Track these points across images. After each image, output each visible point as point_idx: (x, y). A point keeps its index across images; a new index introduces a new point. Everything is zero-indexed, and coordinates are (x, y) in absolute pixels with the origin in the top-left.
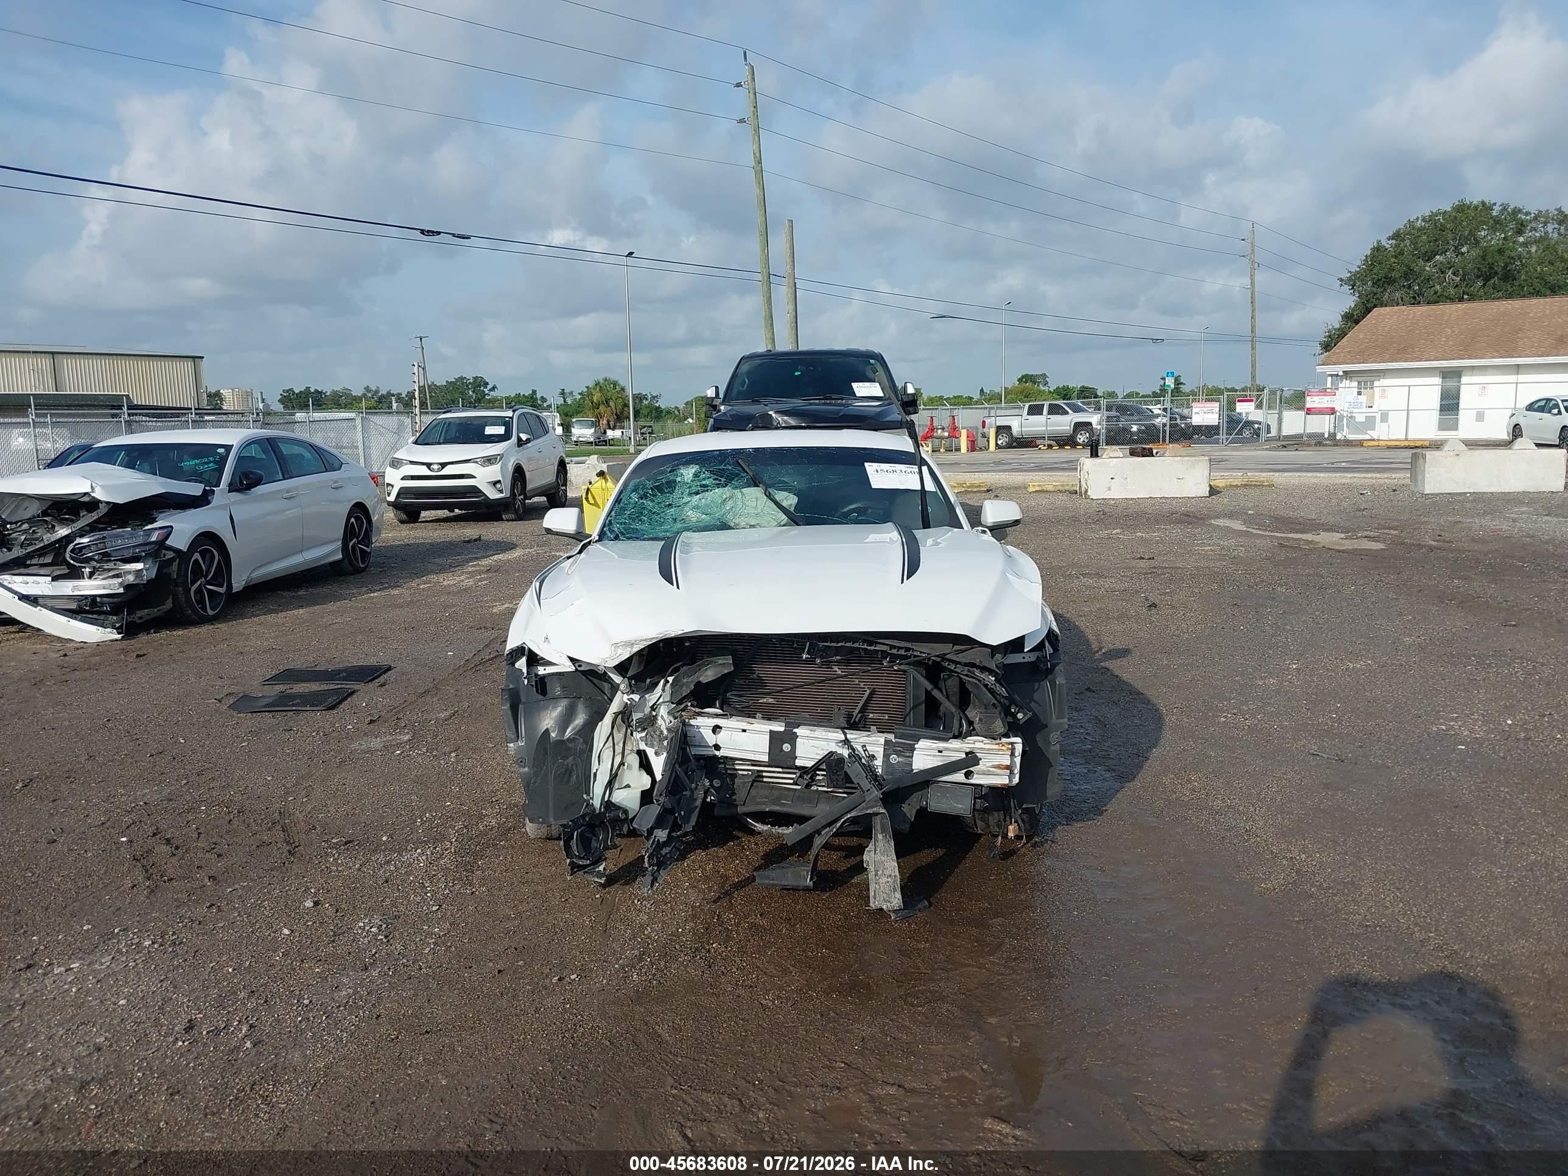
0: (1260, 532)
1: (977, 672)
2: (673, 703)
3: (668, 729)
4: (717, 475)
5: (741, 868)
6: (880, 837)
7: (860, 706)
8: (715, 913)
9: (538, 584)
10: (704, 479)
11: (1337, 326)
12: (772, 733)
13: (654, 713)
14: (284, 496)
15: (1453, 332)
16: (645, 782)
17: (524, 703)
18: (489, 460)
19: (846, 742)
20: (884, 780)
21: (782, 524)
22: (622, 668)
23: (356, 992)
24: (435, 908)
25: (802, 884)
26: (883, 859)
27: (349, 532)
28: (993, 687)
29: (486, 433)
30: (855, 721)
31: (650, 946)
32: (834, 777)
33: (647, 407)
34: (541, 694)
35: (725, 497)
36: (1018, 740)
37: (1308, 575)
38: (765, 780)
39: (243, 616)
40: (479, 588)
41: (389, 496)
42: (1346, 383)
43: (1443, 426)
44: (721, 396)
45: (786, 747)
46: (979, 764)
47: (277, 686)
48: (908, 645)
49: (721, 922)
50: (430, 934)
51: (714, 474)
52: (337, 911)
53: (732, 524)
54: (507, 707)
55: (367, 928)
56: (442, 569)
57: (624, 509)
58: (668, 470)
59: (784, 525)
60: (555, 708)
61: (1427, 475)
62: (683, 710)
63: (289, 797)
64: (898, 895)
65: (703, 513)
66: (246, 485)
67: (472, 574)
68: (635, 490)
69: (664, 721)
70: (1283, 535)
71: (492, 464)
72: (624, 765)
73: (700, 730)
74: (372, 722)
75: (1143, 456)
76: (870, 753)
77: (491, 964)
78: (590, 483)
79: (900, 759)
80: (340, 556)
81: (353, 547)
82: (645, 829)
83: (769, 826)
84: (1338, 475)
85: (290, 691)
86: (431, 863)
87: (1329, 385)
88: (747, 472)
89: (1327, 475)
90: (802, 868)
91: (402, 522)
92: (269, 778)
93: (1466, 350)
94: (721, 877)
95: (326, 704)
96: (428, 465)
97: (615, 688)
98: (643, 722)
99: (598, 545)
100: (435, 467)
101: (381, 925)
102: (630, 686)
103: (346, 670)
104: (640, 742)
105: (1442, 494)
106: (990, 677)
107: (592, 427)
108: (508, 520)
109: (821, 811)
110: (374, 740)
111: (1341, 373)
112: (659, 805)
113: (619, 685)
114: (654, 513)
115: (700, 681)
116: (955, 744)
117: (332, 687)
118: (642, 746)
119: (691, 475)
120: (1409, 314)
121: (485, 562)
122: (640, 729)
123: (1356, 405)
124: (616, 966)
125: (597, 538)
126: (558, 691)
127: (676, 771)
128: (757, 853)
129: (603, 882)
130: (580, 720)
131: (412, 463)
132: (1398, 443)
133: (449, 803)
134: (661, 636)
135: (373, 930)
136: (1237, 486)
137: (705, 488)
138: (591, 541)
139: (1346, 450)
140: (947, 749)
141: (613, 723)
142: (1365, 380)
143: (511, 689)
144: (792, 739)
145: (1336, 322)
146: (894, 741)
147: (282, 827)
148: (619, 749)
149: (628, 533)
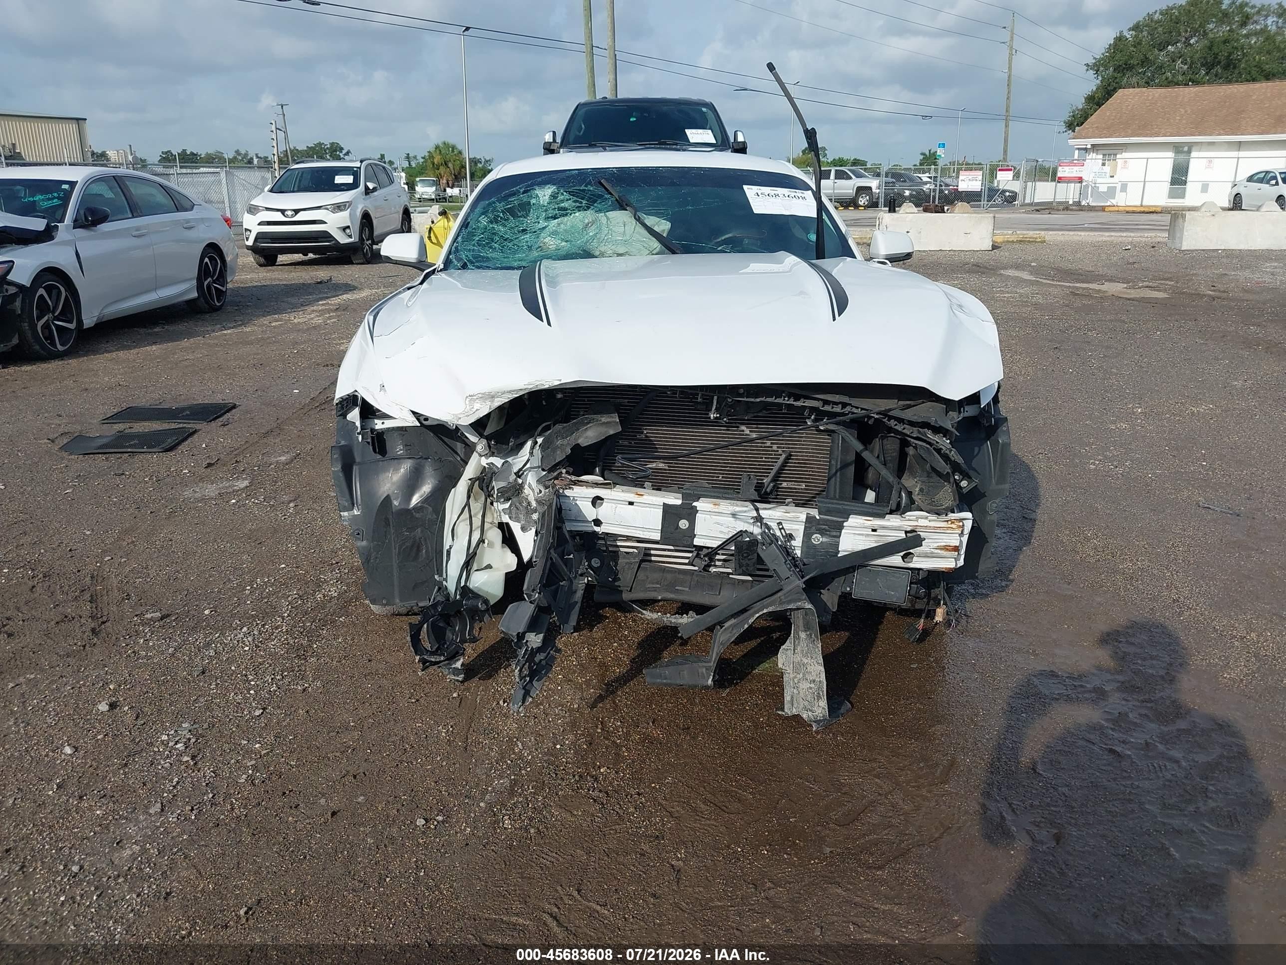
0: (1048, 282)
1: (930, 435)
2: (543, 470)
3: (538, 502)
4: (577, 197)
5: (622, 654)
6: (803, 635)
7: (773, 473)
8: (598, 719)
9: (371, 318)
10: (562, 201)
11: (1080, 107)
12: (667, 508)
13: (520, 481)
14: (134, 234)
15: (1186, 112)
16: (510, 562)
17: (359, 464)
18: (338, 207)
19: (759, 519)
20: (804, 565)
21: (654, 252)
22: (479, 426)
23: (144, 851)
24: (258, 713)
25: (701, 682)
26: (805, 661)
27: (203, 272)
28: (948, 452)
29: (336, 182)
30: (766, 491)
31: (523, 772)
32: (744, 562)
33: (481, 169)
34: (379, 453)
35: (586, 221)
36: (968, 515)
37: (1111, 321)
38: (653, 558)
39: (95, 352)
40: (327, 326)
41: (247, 240)
42: (1093, 155)
43: (1172, 195)
44: (559, 140)
45: (684, 524)
46: (922, 545)
47: (117, 425)
48: (845, 399)
49: (607, 735)
50: (248, 752)
51: (573, 195)
52: (137, 717)
53: (597, 253)
54: (338, 468)
55: (171, 744)
56: (294, 307)
57: (472, 234)
58: (522, 191)
59: (656, 254)
60: (397, 470)
61: (1185, 233)
62: (556, 478)
63: (105, 557)
64: (823, 703)
65: (562, 240)
66: (91, 221)
67: (322, 313)
68: (484, 213)
69: (533, 490)
70: (1071, 285)
71: (341, 210)
72: (484, 542)
73: (577, 502)
74: (209, 465)
75: (936, 212)
76: (788, 532)
77: (323, 801)
78: (433, 222)
79: (825, 540)
80: (195, 295)
81: (209, 286)
82: (515, 634)
83: (659, 614)
84: (1096, 233)
85: (130, 431)
86: (257, 646)
87: (1076, 157)
88: (610, 193)
89: (1087, 233)
90: (700, 664)
91: (261, 265)
92: (88, 533)
93: (1197, 128)
94: (599, 666)
95: (164, 445)
96: (283, 211)
97: (470, 448)
98: (507, 492)
99: (443, 275)
100: (289, 213)
101: (189, 739)
102: (490, 447)
103: (190, 408)
104: (503, 514)
105: (1197, 250)
106: (944, 439)
107: (432, 186)
108: (358, 264)
109: (724, 599)
110: (209, 486)
111: (1089, 146)
112: (531, 602)
113: (474, 445)
114: (506, 240)
115: (578, 444)
116: (893, 521)
117: (173, 426)
118: (506, 519)
119: (547, 197)
120: (1148, 96)
121: (335, 301)
122: (502, 500)
123: (1101, 175)
124: (482, 804)
125: (442, 266)
126: (400, 450)
127: (551, 559)
128: (636, 632)
129: (460, 679)
130: (426, 489)
131: (268, 209)
132: (1135, 209)
133: (283, 566)
134: (532, 387)
135: (178, 746)
136: (1013, 242)
137: (564, 212)
138: (435, 269)
139: (1092, 214)
140: (884, 528)
141: (469, 491)
142: (1109, 152)
143: (342, 446)
144: (690, 514)
145: (1080, 103)
146: (818, 518)
147: (91, 596)
148: (477, 522)
149: (477, 262)
